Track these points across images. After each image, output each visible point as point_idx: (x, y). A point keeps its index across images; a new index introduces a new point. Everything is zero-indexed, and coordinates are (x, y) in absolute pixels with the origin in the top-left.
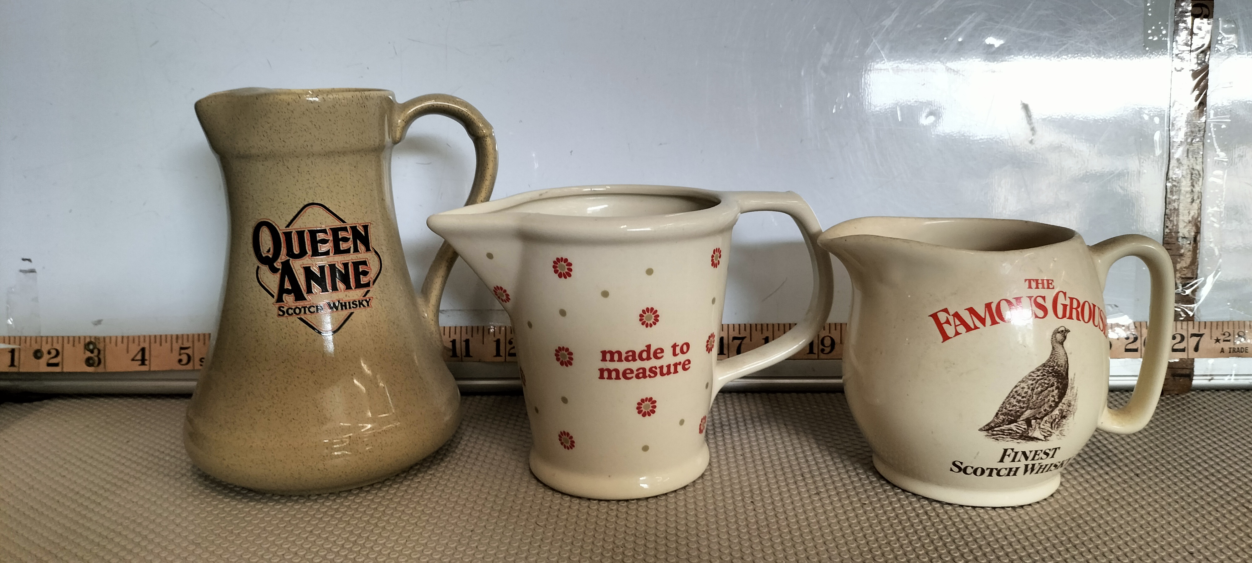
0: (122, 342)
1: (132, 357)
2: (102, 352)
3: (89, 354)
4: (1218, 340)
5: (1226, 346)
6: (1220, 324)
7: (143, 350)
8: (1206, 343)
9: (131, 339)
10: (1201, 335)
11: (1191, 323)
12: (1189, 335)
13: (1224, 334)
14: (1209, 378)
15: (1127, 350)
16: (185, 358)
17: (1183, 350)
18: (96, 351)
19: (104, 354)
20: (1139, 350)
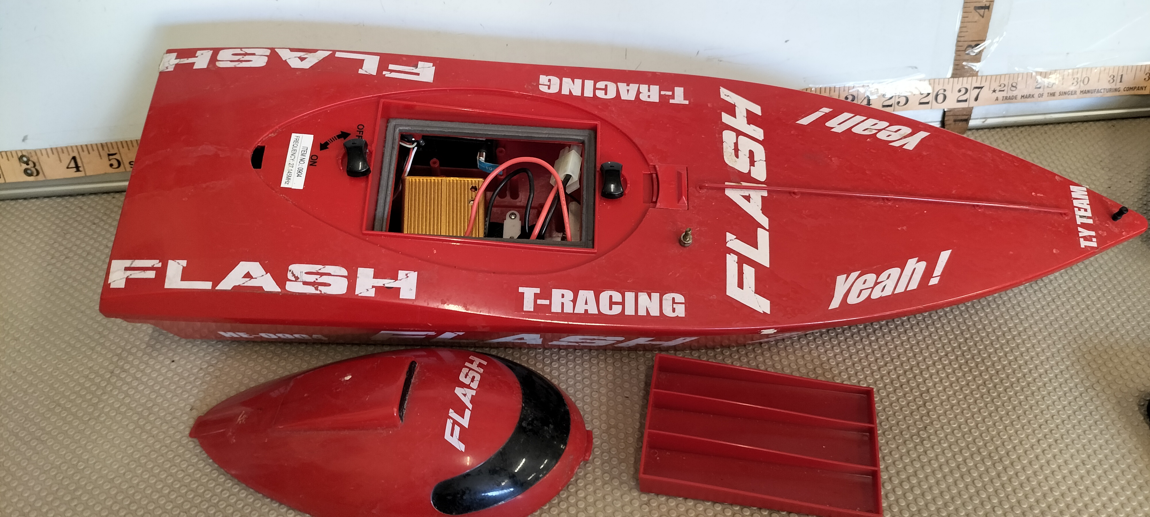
0: (53, 153)
1: (66, 166)
2: (37, 164)
3: (25, 166)
4: (994, 91)
5: (1000, 95)
6: (998, 77)
7: (74, 158)
8: (985, 94)
9: (60, 150)
10: (982, 88)
11: (975, 78)
12: (972, 88)
13: (1000, 86)
14: (984, 120)
15: (921, 103)
16: (116, 164)
17: (966, 101)
18: (30, 163)
19: (40, 165)
20: (930, 103)
